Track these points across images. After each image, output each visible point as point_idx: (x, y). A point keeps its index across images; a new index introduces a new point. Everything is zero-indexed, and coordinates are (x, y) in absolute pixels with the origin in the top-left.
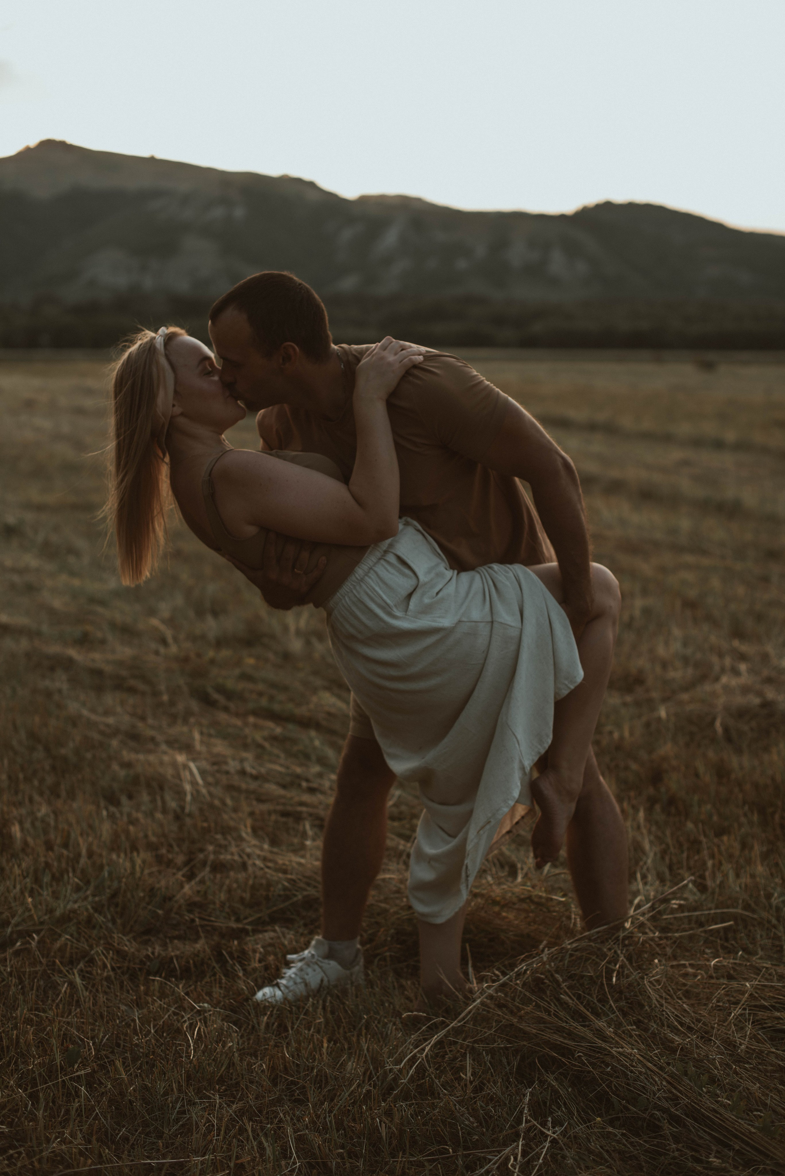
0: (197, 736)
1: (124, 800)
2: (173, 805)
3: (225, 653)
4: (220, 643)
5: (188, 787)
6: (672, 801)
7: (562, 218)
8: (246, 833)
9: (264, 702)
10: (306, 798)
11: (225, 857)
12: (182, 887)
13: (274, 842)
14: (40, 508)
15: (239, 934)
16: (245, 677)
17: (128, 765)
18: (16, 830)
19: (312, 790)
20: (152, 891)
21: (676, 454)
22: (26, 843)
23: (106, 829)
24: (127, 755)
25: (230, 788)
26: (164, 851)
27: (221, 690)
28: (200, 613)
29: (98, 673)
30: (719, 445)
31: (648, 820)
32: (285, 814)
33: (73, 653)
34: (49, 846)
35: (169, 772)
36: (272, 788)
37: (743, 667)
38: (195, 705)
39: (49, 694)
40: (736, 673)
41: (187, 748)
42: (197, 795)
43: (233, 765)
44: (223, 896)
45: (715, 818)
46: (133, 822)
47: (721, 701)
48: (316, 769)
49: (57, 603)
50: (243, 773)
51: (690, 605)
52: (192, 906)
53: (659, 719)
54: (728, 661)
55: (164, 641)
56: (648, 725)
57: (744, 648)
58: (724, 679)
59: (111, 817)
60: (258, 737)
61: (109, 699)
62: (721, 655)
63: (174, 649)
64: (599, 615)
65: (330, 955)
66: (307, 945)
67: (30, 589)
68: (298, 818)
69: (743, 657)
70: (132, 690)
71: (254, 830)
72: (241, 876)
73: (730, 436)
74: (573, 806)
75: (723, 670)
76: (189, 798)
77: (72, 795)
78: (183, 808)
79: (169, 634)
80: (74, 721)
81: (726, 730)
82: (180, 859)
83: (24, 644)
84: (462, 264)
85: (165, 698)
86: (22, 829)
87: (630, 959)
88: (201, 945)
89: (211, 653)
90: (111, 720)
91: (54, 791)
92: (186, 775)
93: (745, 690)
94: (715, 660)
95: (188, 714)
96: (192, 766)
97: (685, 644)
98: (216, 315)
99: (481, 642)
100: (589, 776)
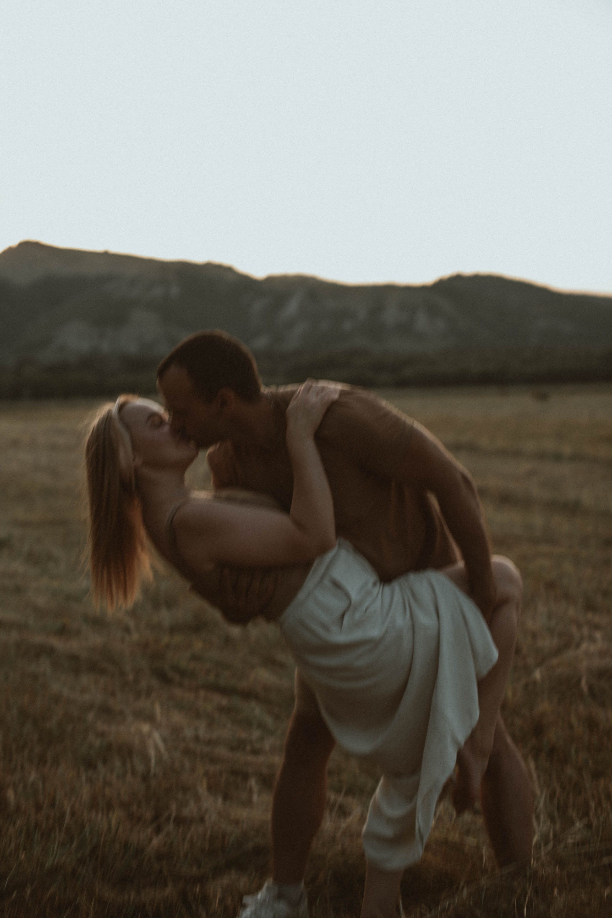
0: (158, 709)
1: (100, 765)
2: (140, 768)
3: (178, 639)
4: (173, 630)
5: (152, 753)
6: (552, 751)
8: (202, 789)
9: (212, 678)
10: (251, 758)
11: (186, 812)
12: (150, 840)
13: (226, 797)
14: (25, 524)
15: (202, 880)
16: (195, 658)
17: (102, 735)
18: (10, 794)
19: (255, 752)
20: (126, 846)
21: (525, 467)
22: (18, 808)
23: (86, 792)
24: (100, 726)
25: (187, 752)
26: (134, 808)
27: (176, 668)
28: (156, 605)
29: (74, 658)
30: (558, 457)
31: (537, 768)
32: (234, 773)
33: (55, 642)
34: (38, 807)
35: (137, 741)
36: (222, 751)
37: (598, 635)
38: (155, 683)
39: (35, 677)
40: (592, 639)
41: (150, 718)
42: (159, 759)
43: (189, 733)
44: (186, 846)
45: (591, 763)
46: (107, 783)
47: (584, 664)
48: (256, 734)
49: (41, 601)
50: (197, 739)
51: (551, 585)
52: (159, 857)
53: (535, 682)
54: (585, 631)
55: (127, 630)
56: (526, 686)
57: (597, 619)
58: (584, 646)
59: (90, 780)
60: (209, 707)
61: (85, 679)
62: (579, 626)
63: (135, 636)
65: (280, 896)
66: (259, 888)
67: (18, 590)
68: (245, 776)
69: (596, 627)
70: (103, 672)
71: (210, 788)
72: (201, 829)
73: (567, 450)
74: (486, 763)
75: (582, 638)
76: (153, 761)
77: (56, 762)
78: (149, 771)
79: (132, 624)
80: (57, 699)
81: (591, 688)
82: (148, 815)
83: (14, 636)
84: (348, 325)
85: (131, 677)
86: (16, 792)
87: (536, 891)
88: (169, 890)
89: (166, 639)
90: (87, 697)
91: (42, 760)
92: (150, 743)
93: (602, 654)
94: (574, 630)
95: (149, 692)
96: (156, 735)
97: (550, 617)
98: (162, 372)
99: (406, 644)
100: (498, 737)
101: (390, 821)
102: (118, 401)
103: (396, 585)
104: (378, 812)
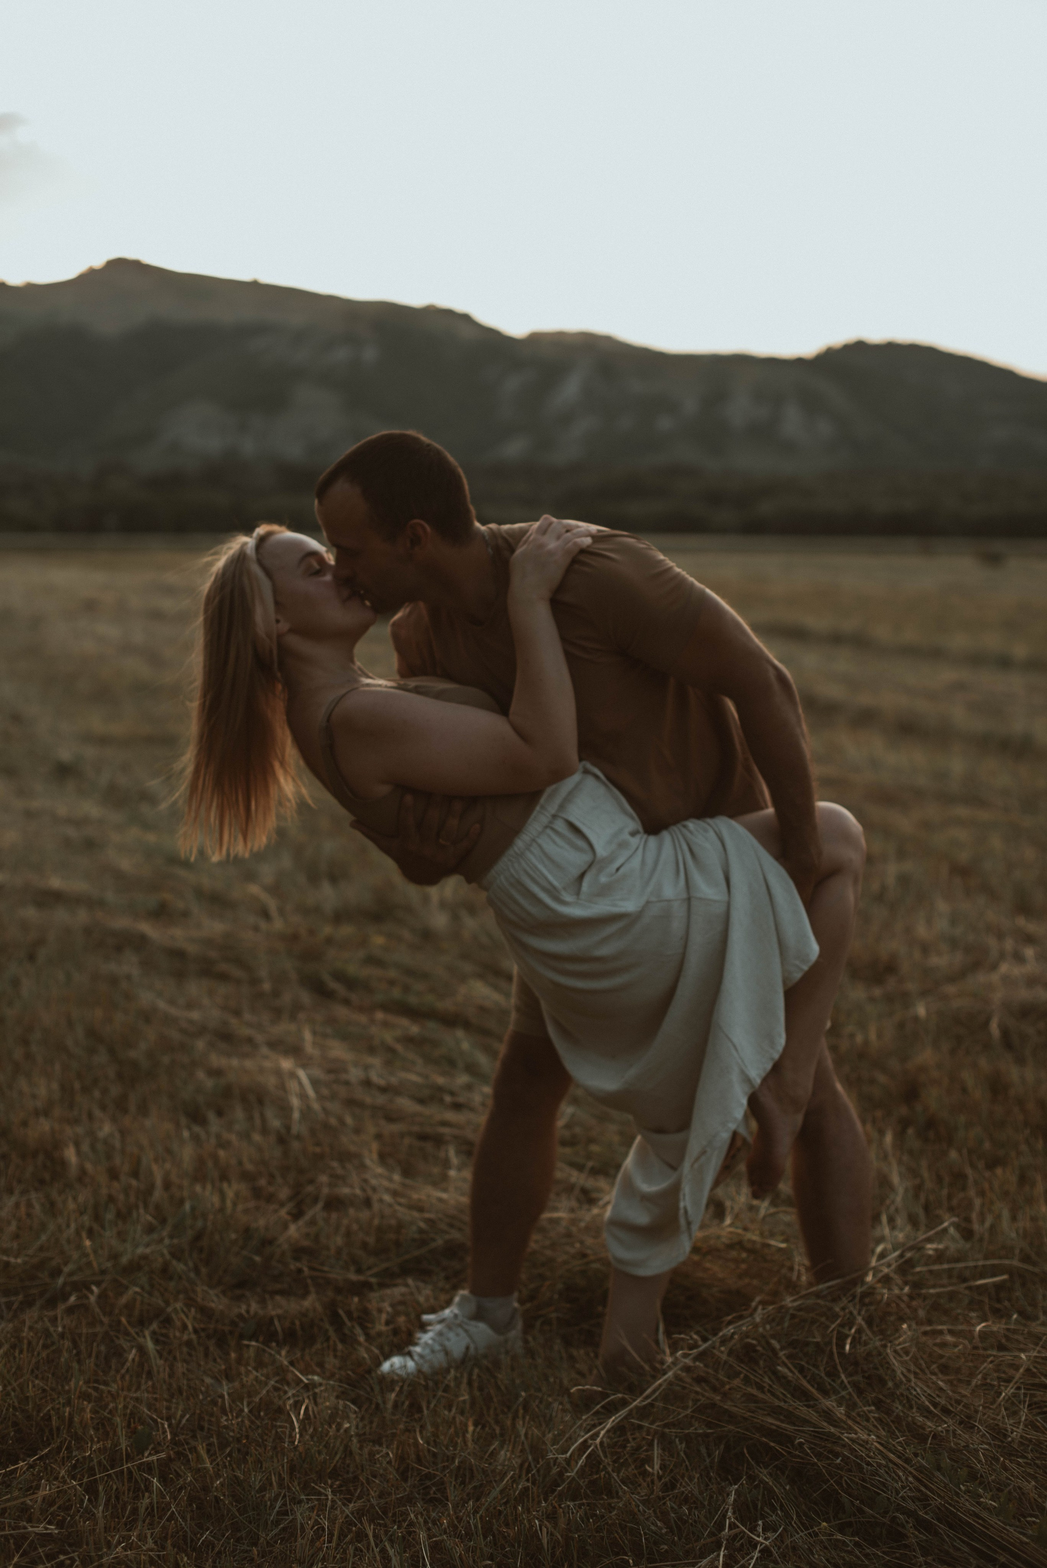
0: (308, 1036)
1: (211, 1116)
2: (275, 1123)
3: (346, 930)
4: (339, 917)
5: (295, 1102)
6: (930, 1123)
7: (799, 363)
8: (371, 1159)
9: (396, 993)
10: (450, 1116)
11: (344, 1191)
12: (286, 1227)
13: (408, 1172)
14: (104, 741)
15: (361, 1289)
16: (372, 960)
17: (217, 1073)
18: (70, 1154)
19: (457, 1107)
20: (247, 1232)
21: (947, 675)
22: (83, 1172)
23: (187, 1153)
24: (216, 1060)
25: (351, 1103)
26: (263, 1182)
27: (340, 976)
28: (314, 878)
29: (178, 954)
30: (1004, 663)
31: (897, 1146)
32: (423, 1137)
33: (146, 928)
34: (113, 1175)
35: (271, 1082)
36: (405, 1104)
37: (1029, 952)
38: (306, 997)
39: (114, 981)
40: (1019, 958)
41: (295, 1051)
42: (307, 1112)
43: (355, 1074)
44: (339, 1240)
45: (987, 1145)
46: (224, 1144)
47: (998, 996)
48: (463, 1079)
49: (126, 864)
50: (367, 1083)
51: (962, 871)
52: (299, 1252)
53: (916, 1019)
54: (1009, 944)
55: (265, 914)
56: (901, 1026)
57: (1032, 927)
58: (1004, 968)
59: (196, 1138)
60: (388, 1037)
61: (194, 988)
62: (1000, 936)
63: (278, 924)
64: (835, 871)
65: (479, 1315)
66: (448, 1303)
67: (90, 845)
68: (439, 1141)
69: (1029, 939)
70: (223, 977)
71: (383, 1157)
72: (364, 1215)
73: (1020, 651)
74: (799, 1119)
75: (1002, 956)
76: (296, 1115)
77: (143, 1109)
78: (288, 1128)
79: (272, 904)
80: (147, 1016)
81: (1005, 1033)
82: (284, 1193)
83: (82, 916)
84: (665, 423)
85: (267, 986)
86: (79, 1153)
87: (869, 1321)
88: (310, 1302)
89: (327, 930)
90: (195, 1015)
91: (121, 1105)
92: (293, 1086)
93: (1032, 981)
94: (992, 942)
95: (296, 1008)
96: (302, 1074)
97: (954, 921)
98: (322, 492)
99: (677, 926)
100: (821, 1082)
101: (646, 1198)
102: (255, 534)
103: (666, 835)
104: (629, 1188)
